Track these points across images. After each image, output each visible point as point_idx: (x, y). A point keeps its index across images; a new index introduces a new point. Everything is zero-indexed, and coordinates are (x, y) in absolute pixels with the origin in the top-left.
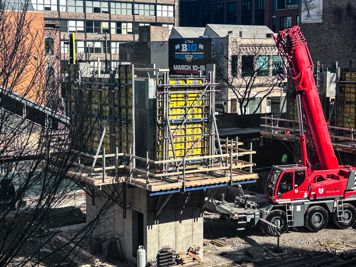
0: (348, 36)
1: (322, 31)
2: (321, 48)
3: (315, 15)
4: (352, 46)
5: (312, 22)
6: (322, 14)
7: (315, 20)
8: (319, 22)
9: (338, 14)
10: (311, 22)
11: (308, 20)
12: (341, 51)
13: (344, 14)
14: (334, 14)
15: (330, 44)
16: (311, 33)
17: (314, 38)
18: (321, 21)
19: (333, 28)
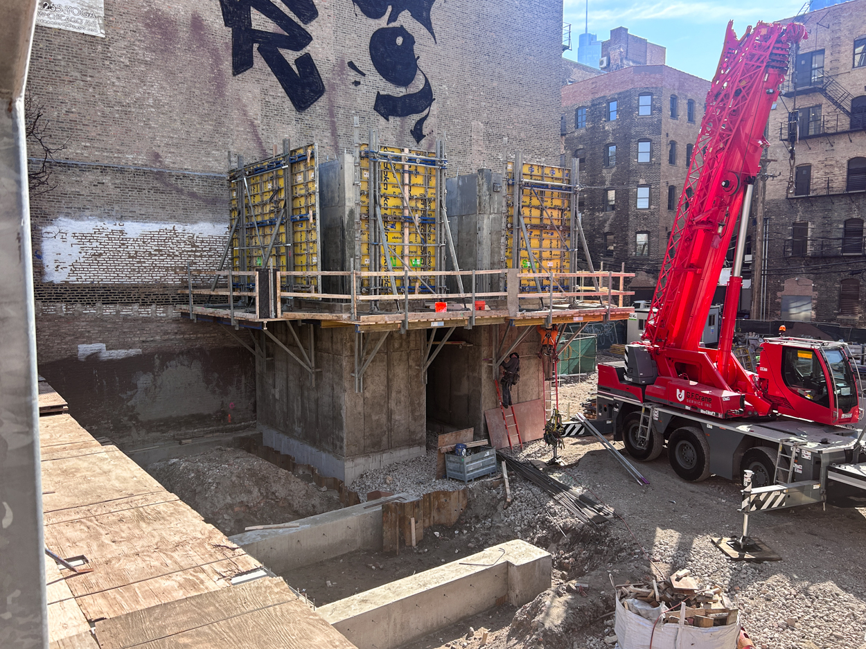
0: (197, 92)
1: (107, 63)
2: (107, 110)
3: (76, 11)
4: (212, 120)
5: (62, 27)
6: (102, 13)
7: (76, 25)
8: (94, 34)
9: (160, 28)
10: (56, 26)
11: (45, 18)
12: (178, 125)
13: (181, 34)
14: (147, 25)
15: (139, 103)
16: (60, 57)
17: (78, 75)
18: (100, 33)
19: (146, 63)
